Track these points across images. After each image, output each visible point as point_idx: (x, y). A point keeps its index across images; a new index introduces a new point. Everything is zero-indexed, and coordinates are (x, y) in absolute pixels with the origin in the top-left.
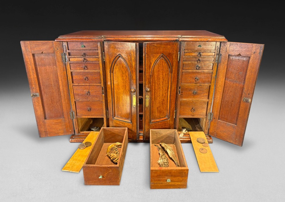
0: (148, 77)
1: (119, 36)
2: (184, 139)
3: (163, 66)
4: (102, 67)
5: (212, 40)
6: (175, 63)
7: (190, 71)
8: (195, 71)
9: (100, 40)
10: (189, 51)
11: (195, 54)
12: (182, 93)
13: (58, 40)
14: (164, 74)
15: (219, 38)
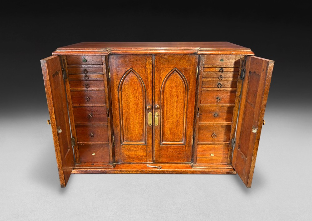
0: (157, 92)
1: (128, 49)
2: (204, 170)
3: (177, 82)
4: (107, 85)
5: (237, 53)
6: (192, 79)
7: (211, 89)
8: (216, 89)
9: (105, 53)
10: (210, 66)
11: (217, 70)
12: (202, 116)
13: (55, 53)
14: (179, 92)
15: (245, 50)
